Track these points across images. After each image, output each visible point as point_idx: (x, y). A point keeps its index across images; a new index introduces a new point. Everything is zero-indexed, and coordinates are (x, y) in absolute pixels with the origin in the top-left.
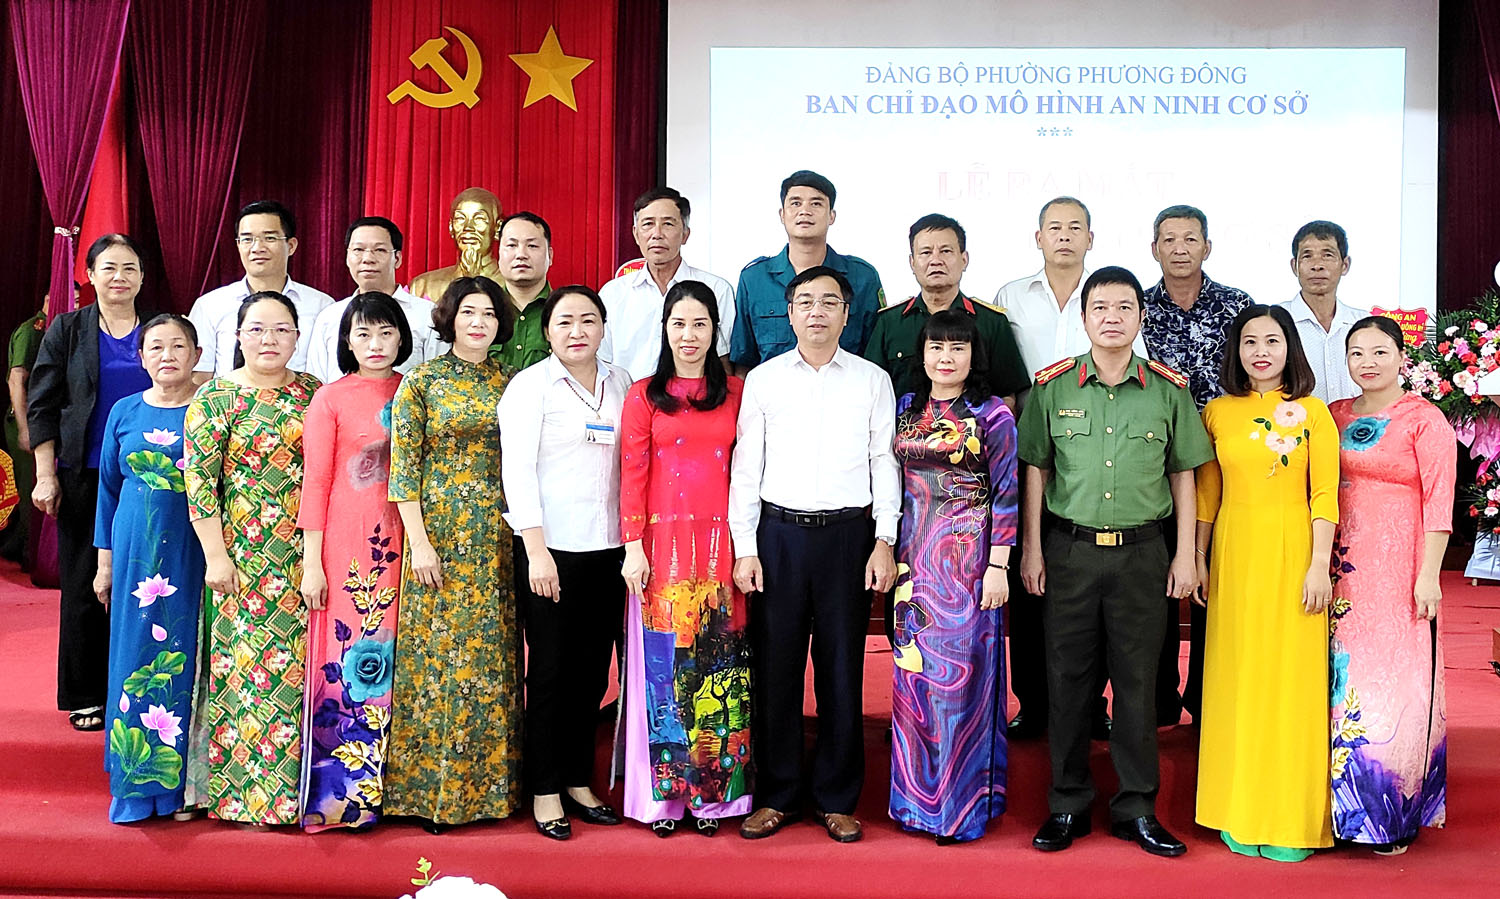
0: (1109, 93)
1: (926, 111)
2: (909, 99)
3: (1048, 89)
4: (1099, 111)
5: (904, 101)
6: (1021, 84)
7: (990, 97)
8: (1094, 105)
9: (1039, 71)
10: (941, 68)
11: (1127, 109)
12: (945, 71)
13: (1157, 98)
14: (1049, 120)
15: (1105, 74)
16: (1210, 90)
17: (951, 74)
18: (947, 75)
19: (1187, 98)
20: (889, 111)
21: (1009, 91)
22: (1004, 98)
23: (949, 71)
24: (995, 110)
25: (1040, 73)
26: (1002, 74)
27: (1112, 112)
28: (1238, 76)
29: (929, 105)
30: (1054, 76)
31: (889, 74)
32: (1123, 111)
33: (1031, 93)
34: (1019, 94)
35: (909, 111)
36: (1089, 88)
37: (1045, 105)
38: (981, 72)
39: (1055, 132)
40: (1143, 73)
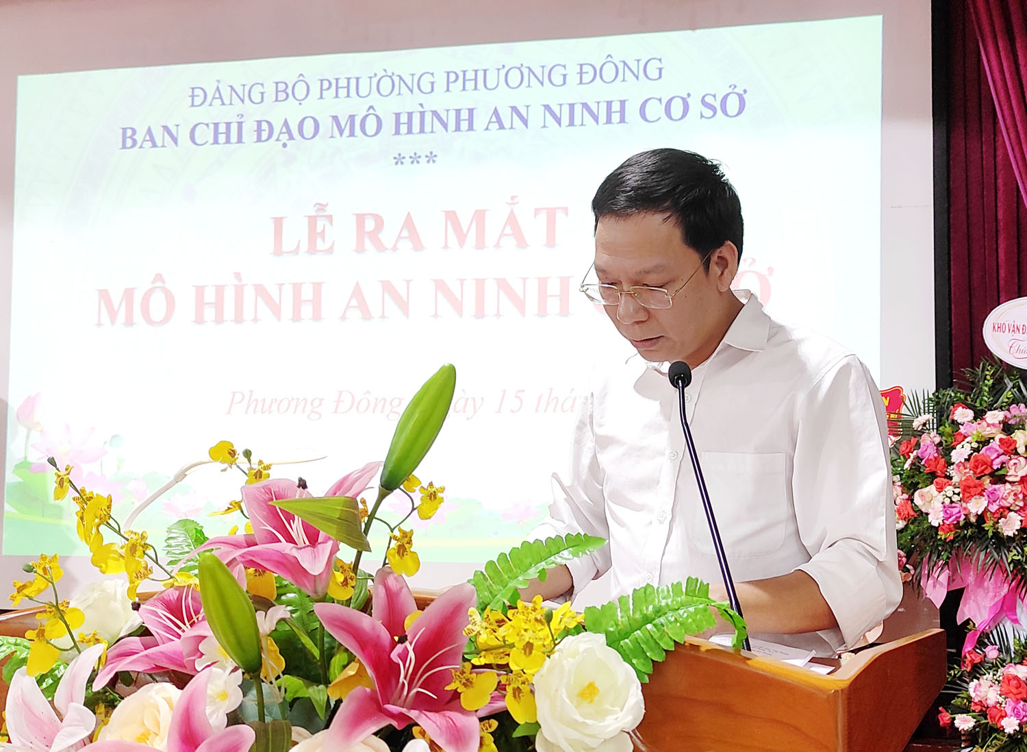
0: (483, 102)
1: (259, 140)
2: (240, 124)
3: (407, 103)
4: (471, 128)
5: (234, 128)
6: (374, 99)
7: (335, 118)
8: (465, 120)
9: (396, 79)
10: (277, 83)
11: (507, 124)
12: (281, 87)
13: (547, 107)
14: (409, 144)
15: (479, 79)
16: (614, 92)
17: (289, 91)
18: (284, 91)
19: (585, 106)
20: (216, 142)
21: (358, 107)
22: (352, 118)
23: (287, 86)
24: (341, 135)
25: (397, 82)
26: (351, 86)
27: (487, 129)
28: (653, 71)
29: (263, 131)
30: (415, 86)
31: (217, 95)
32: (502, 127)
33: (387, 107)
34: (371, 111)
35: (240, 140)
36: (459, 99)
37: (404, 124)
38: (326, 85)
39: (415, 159)
40: (527, 73)
